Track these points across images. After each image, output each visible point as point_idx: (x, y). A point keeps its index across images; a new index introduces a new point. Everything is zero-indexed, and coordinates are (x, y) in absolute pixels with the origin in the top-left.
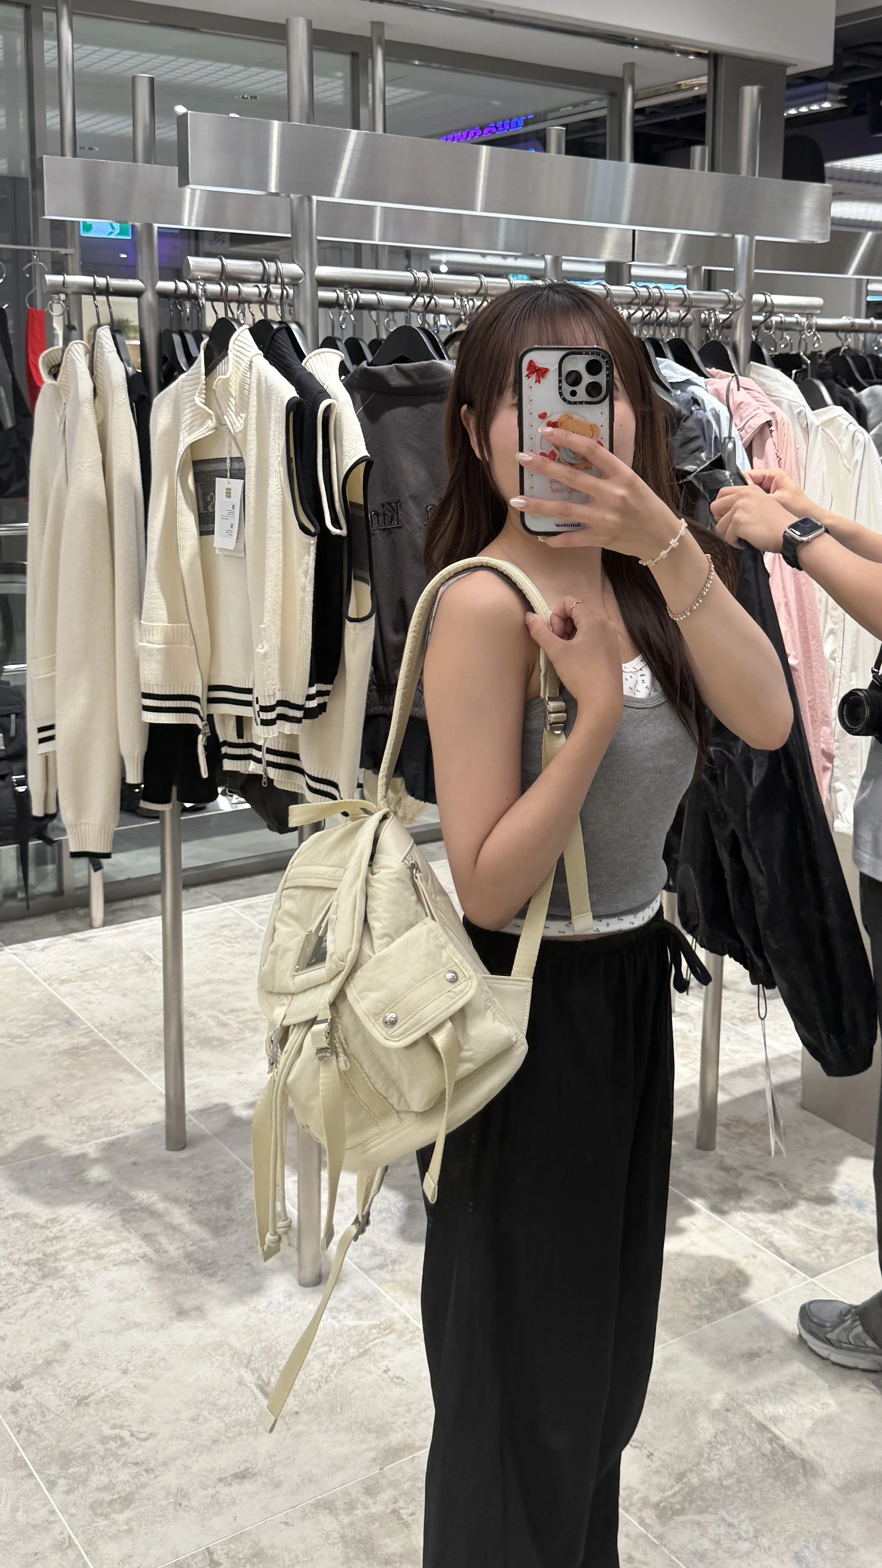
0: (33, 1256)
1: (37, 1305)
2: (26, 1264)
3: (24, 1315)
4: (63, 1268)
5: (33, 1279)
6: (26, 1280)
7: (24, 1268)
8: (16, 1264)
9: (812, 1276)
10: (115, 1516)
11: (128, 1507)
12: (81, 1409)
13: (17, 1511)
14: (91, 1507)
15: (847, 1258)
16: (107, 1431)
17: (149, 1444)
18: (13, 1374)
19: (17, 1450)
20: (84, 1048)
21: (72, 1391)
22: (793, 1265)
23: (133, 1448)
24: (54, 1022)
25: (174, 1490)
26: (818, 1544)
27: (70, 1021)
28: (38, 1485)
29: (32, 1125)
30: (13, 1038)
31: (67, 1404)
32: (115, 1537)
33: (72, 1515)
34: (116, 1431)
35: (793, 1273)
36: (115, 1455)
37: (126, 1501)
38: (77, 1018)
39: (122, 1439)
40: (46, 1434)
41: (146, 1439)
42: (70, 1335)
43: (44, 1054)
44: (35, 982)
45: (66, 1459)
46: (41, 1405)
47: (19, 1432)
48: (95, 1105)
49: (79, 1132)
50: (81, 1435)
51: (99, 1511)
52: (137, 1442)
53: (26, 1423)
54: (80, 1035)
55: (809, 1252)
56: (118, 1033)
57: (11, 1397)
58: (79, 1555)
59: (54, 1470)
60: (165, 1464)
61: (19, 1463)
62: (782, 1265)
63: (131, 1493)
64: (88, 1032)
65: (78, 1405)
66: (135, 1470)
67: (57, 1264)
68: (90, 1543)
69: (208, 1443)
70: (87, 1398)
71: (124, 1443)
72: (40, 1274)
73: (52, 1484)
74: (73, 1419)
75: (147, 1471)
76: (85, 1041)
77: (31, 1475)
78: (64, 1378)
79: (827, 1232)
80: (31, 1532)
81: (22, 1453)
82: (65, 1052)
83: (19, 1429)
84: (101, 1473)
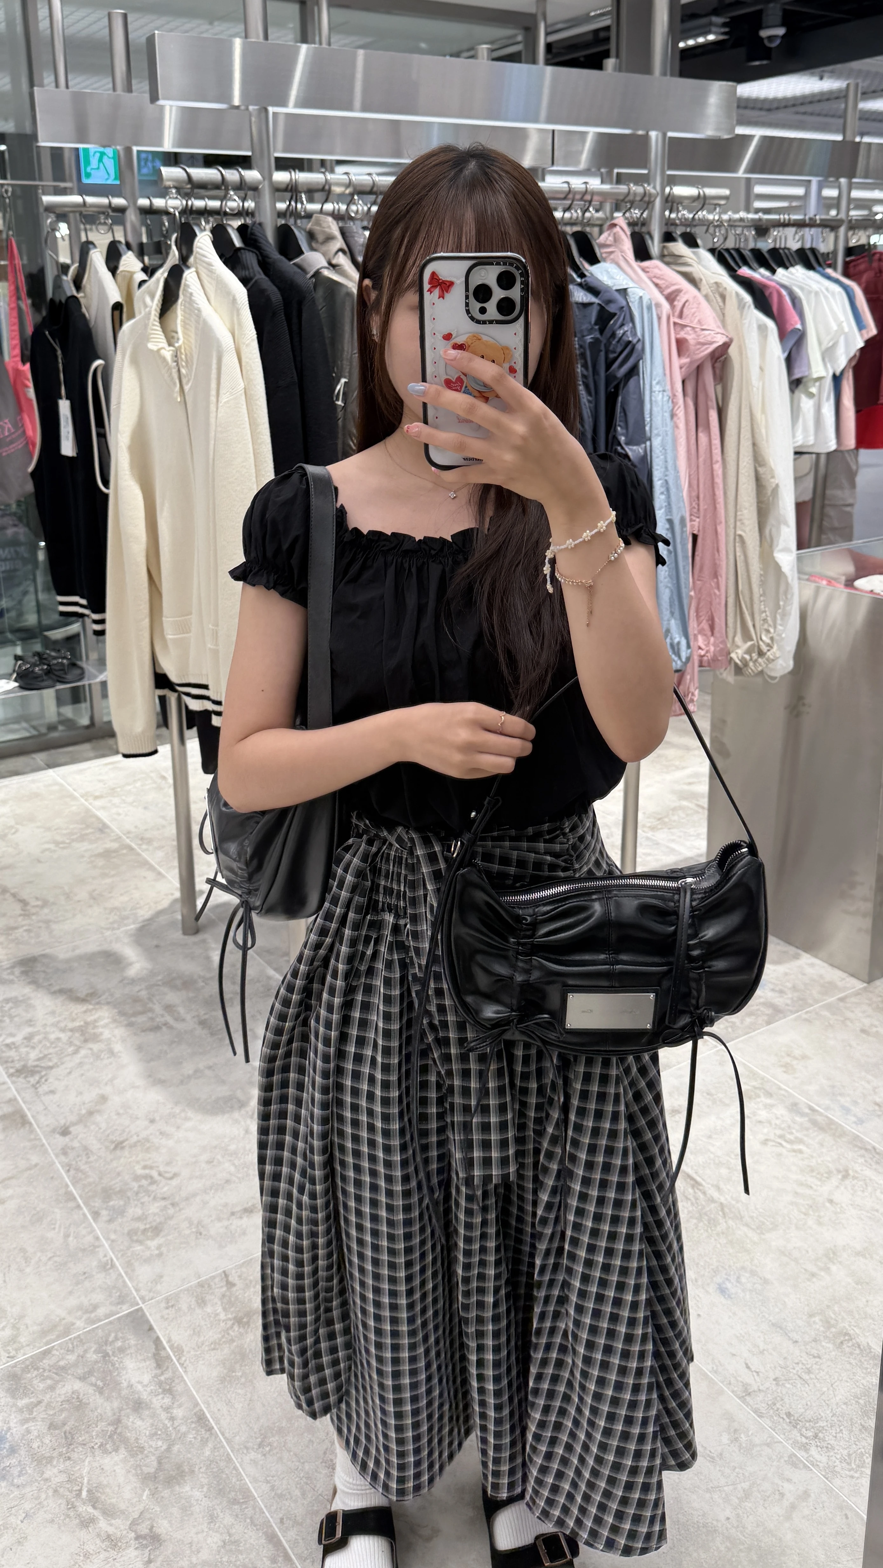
0: (77, 1024)
1: (81, 1064)
2: (72, 1030)
3: (70, 1073)
4: (101, 1034)
5: (78, 1043)
6: (71, 1044)
7: (70, 1034)
8: (63, 1030)
10: (149, 1243)
11: (158, 1235)
12: (118, 1152)
13: (68, 1236)
14: (129, 1234)
15: (752, 1028)
16: (140, 1171)
17: (174, 1182)
18: (62, 1122)
19: (67, 1186)
20: (115, 851)
21: (111, 1137)
23: (161, 1185)
24: (90, 830)
25: (196, 1222)
26: (738, 1277)
27: (103, 828)
28: (84, 1215)
29: (74, 915)
30: (57, 843)
31: (107, 1147)
32: (148, 1260)
33: (113, 1241)
34: (147, 1171)
36: (147, 1191)
37: (157, 1230)
38: (108, 828)
39: (151, 1177)
40: (91, 1173)
41: (171, 1178)
42: (107, 1090)
43: (83, 856)
44: (74, 798)
45: (107, 1194)
46: (86, 1148)
47: (69, 1171)
48: (125, 898)
49: (111, 920)
50: (119, 1174)
51: (135, 1238)
52: (164, 1180)
53: (74, 1163)
54: (112, 841)
56: (142, 839)
57: (61, 1141)
58: (120, 1275)
59: (97, 1203)
60: (187, 1199)
61: (70, 1197)
63: (160, 1223)
64: (118, 839)
65: (115, 1148)
66: (163, 1203)
67: (96, 1031)
68: (129, 1265)
69: (222, 1182)
70: (122, 1142)
71: (153, 1182)
72: (82, 1038)
73: (96, 1215)
74: (111, 1160)
75: (173, 1205)
76: (115, 845)
77: (79, 1207)
78: (103, 1126)
80: (80, 1254)
81: (71, 1188)
82: (100, 855)
83: (68, 1168)
84: (136, 1206)
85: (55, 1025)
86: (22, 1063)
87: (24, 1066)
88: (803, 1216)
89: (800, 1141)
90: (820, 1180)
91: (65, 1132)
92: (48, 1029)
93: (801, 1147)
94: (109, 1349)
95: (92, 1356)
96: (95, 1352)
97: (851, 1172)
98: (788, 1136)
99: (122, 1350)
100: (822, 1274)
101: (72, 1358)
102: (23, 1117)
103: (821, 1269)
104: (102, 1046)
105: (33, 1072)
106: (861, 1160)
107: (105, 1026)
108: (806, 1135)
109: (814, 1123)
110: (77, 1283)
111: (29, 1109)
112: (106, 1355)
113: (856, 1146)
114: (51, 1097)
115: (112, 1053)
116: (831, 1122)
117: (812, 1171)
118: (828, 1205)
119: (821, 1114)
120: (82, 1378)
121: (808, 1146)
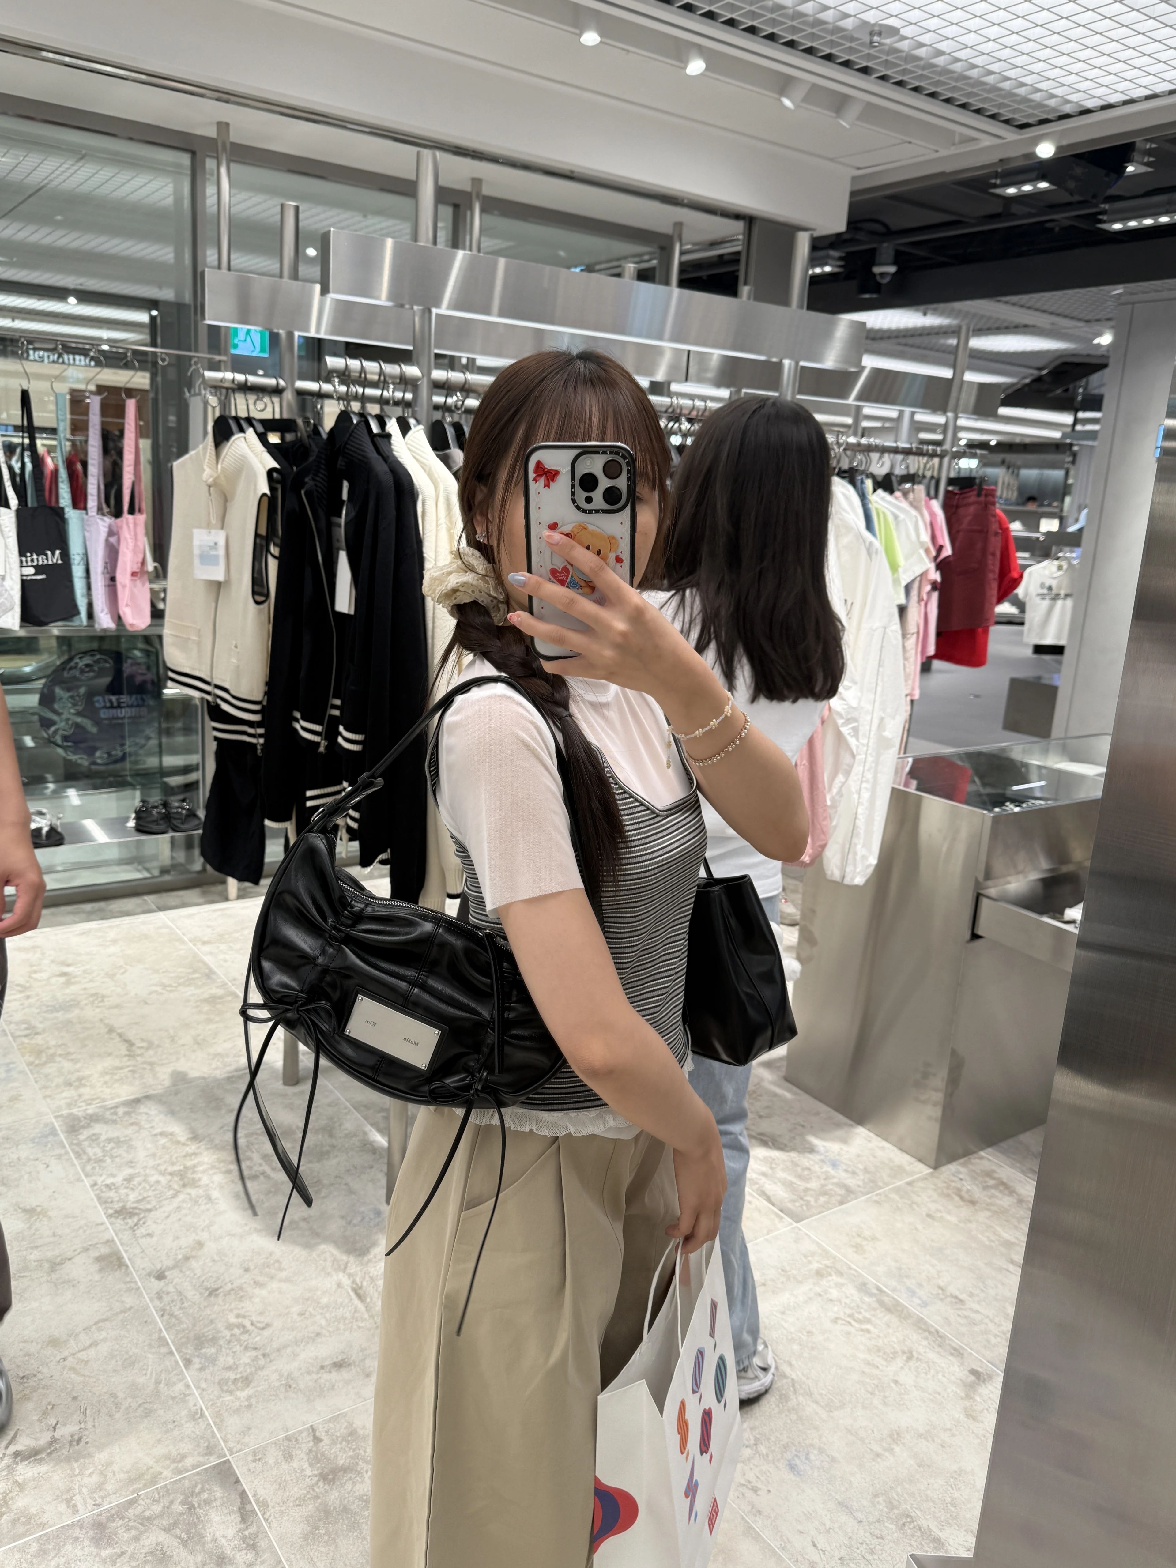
0: (176, 1168)
1: (179, 1208)
2: (171, 1174)
3: (168, 1217)
4: (200, 1179)
5: (176, 1187)
6: (170, 1188)
7: (169, 1177)
8: (162, 1173)
9: (797, 1222)
10: (238, 1393)
11: (248, 1386)
12: (212, 1299)
13: (160, 1383)
14: (219, 1383)
15: (825, 1207)
16: (232, 1319)
17: (266, 1333)
18: (159, 1266)
19: (160, 1330)
20: (221, 997)
21: (205, 1283)
22: (782, 1211)
23: (253, 1335)
24: (196, 975)
25: (286, 1374)
26: (807, 1454)
27: (210, 974)
28: (177, 1362)
29: (178, 1059)
30: (164, 986)
31: (201, 1294)
32: (237, 1411)
33: (203, 1390)
34: (240, 1320)
35: (781, 1218)
36: (239, 1340)
37: (247, 1381)
38: (214, 973)
39: (244, 1327)
40: (184, 1319)
41: (263, 1329)
42: (204, 1236)
43: (188, 1001)
44: (183, 942)
45: (200, 1341)
46: (180, 1293)
47: (162, 1315)
49: (214, 1066)
50: (212, 1322)
51: (225, 1388)
52: (256, 1330)
53: (168, 1308)
54: (217, 987)
55: (793, 1201)
57: (157, 1285)
58: (209, 1424)
59: (189, 1350)
60: (278, 1350)
61: (163, 1342)
62: (772, 1211)
63: (251, 1374)
64: (224, 985)
65: (210, 1294)
66: (254, 1353)
67: (194, 1176)
68: (218, 1415)
69: (312, 1335)
70: (217, 1290)
71: (246, 1331)
72: (181, 1183)
73: (188, 1362)
74: (205, 1307)
75: (264, 1355)
76: (220, 992)
77: (171, 1353)
78: (198, 1272)
79: (809, 1186)
80: (171, 1402)
81: (165, 1333)
82: (206, 1001)
83: (163, 1312)
84: (227, 1355)
85: (155, 1168)
86: (121, 1205)
87: (123, 1208)
88: (869, 1395)
89: (868, 1321)
90: (886, 1360)
91: (160, 1276)
92: (148, 1171)
93: (869, 1327)
94: (195, 1501)
95: (178, 1508)
96: (183, 1503)
97: (915, 1354)
98: (857, 1315)
99: (208, 1502)
100: (887, 1454)
101: (157, 1508)
102: (120, 1259)
103: (886, 1450)
104: (201, 1192)
105: (131, 1214)
106: (925, 1343)
107: (204, 1172)
108: (874, 1316)
109: (881, 1303)
110: (167, 1432)
111: (126, 1251)
112: (191, 1507)
113: (920, 1328)
114: (148, 1239)
115: (209, 1199)
116: (898, 1304)
117: (879, 1351)
118: (893, 1385)
119: (888, 1295)
120: (167, 1530)
121: (875, 1326)
